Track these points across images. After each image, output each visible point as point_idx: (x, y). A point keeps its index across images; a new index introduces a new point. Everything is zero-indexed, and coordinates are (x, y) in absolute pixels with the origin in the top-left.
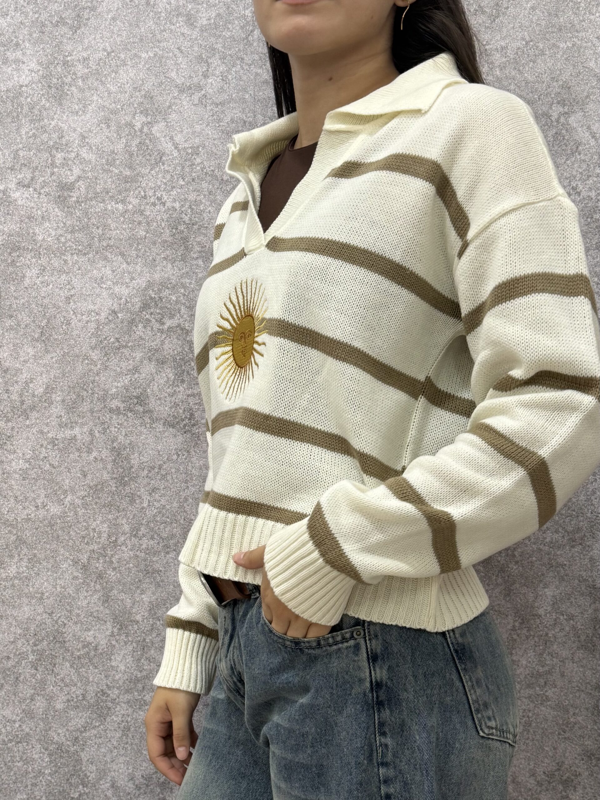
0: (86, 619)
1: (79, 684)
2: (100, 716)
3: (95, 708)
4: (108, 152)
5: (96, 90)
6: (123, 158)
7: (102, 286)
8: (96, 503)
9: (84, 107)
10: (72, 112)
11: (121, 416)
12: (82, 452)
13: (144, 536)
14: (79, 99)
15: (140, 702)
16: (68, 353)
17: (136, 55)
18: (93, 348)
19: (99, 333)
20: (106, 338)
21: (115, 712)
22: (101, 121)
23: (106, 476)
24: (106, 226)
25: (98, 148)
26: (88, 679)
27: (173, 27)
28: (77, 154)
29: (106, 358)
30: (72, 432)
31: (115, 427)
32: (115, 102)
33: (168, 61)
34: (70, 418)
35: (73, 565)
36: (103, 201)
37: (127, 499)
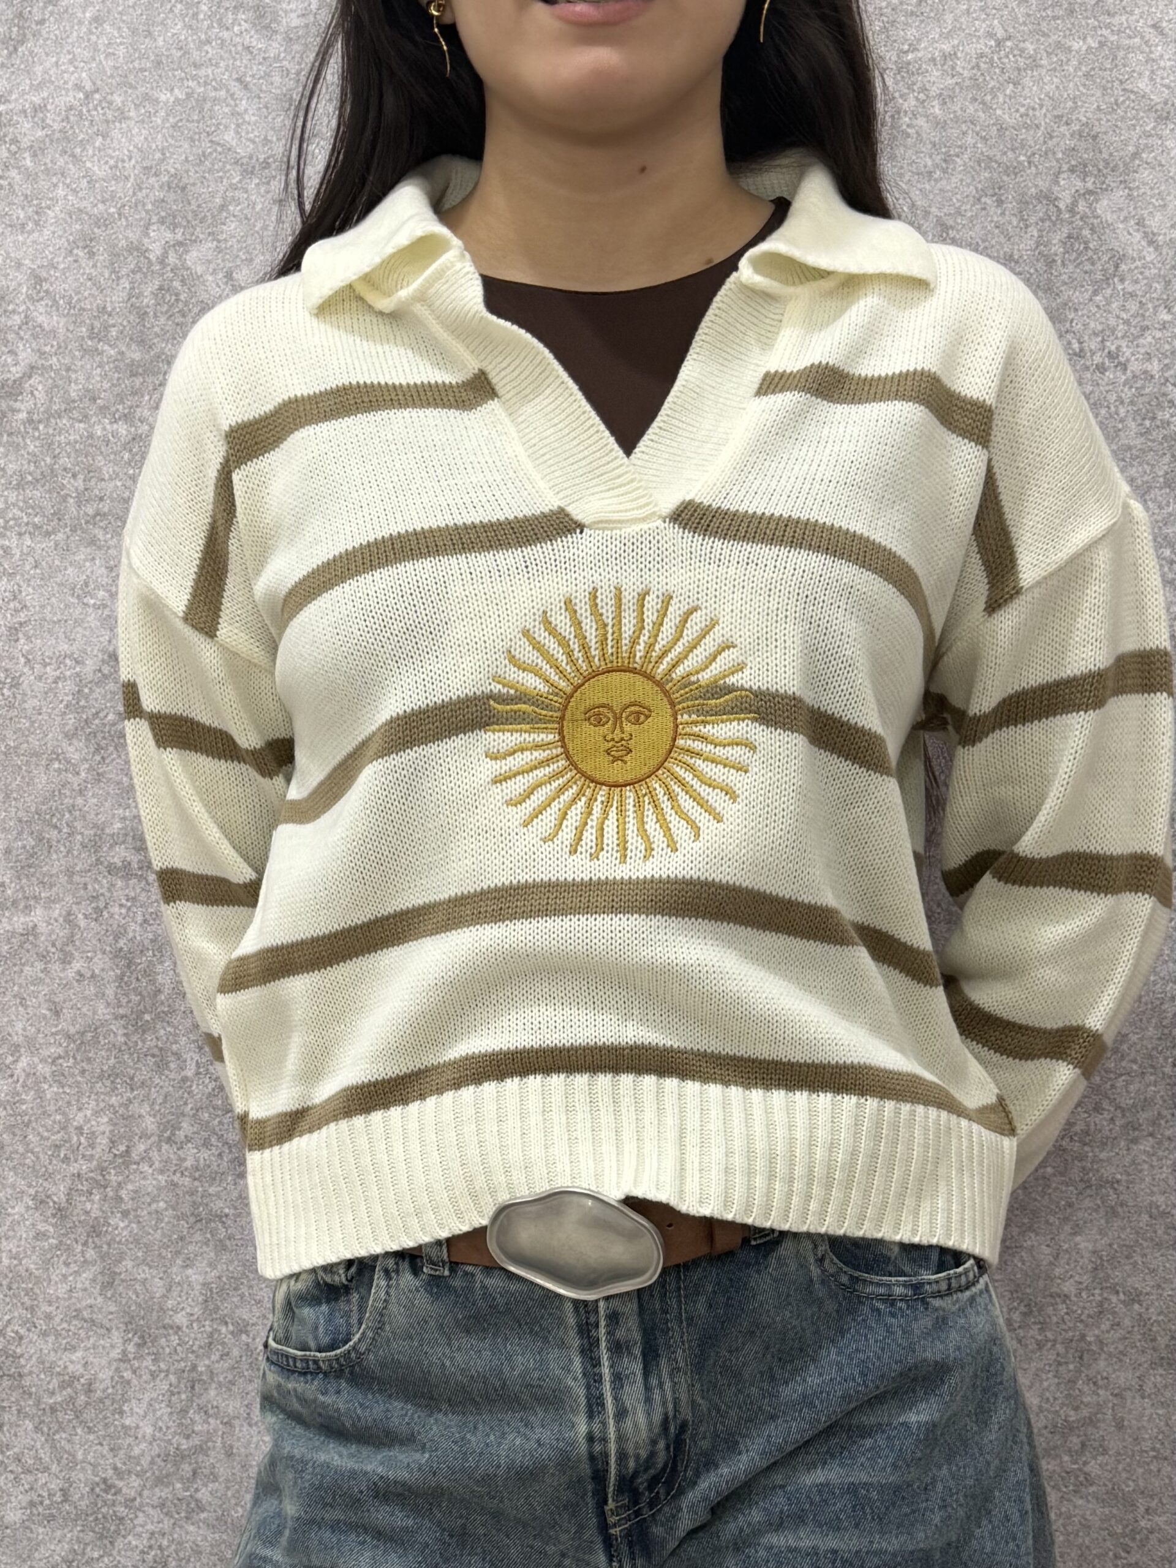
0: (65, 1325)
1: (54, 1468)
2: (101, 1537)
3: (91, 1519)
4: (91, 309)
5: (62, 175)
6: (125, 323)
7: (85, 600)
8: (83, 1072)
9: (37, 213)
10: (11, 226)
11: (134, 881)
12: (49, 962)
13: (188, 1139)
14: (26, 197)
15: (188, 1504)
16: (15, 747)
17: (147, 97)
18: (70, 736)
19: (82, 703)
20: (97, 713)
21: (134, 1527)
22: (74, 242)
23: (102, 1011)
24: (91, 471)
25: (70, 303)
26: (74, 1456)
27: (226, 35)
28: (26, 317)
29: (98, 758)
30: (28, 919)
31: (121, 906)
32: (103, 202)
33: (217, 108)
34: (22, 888)
35: (36, 1209)
36: (85, 418)
37: (151, 1061)
